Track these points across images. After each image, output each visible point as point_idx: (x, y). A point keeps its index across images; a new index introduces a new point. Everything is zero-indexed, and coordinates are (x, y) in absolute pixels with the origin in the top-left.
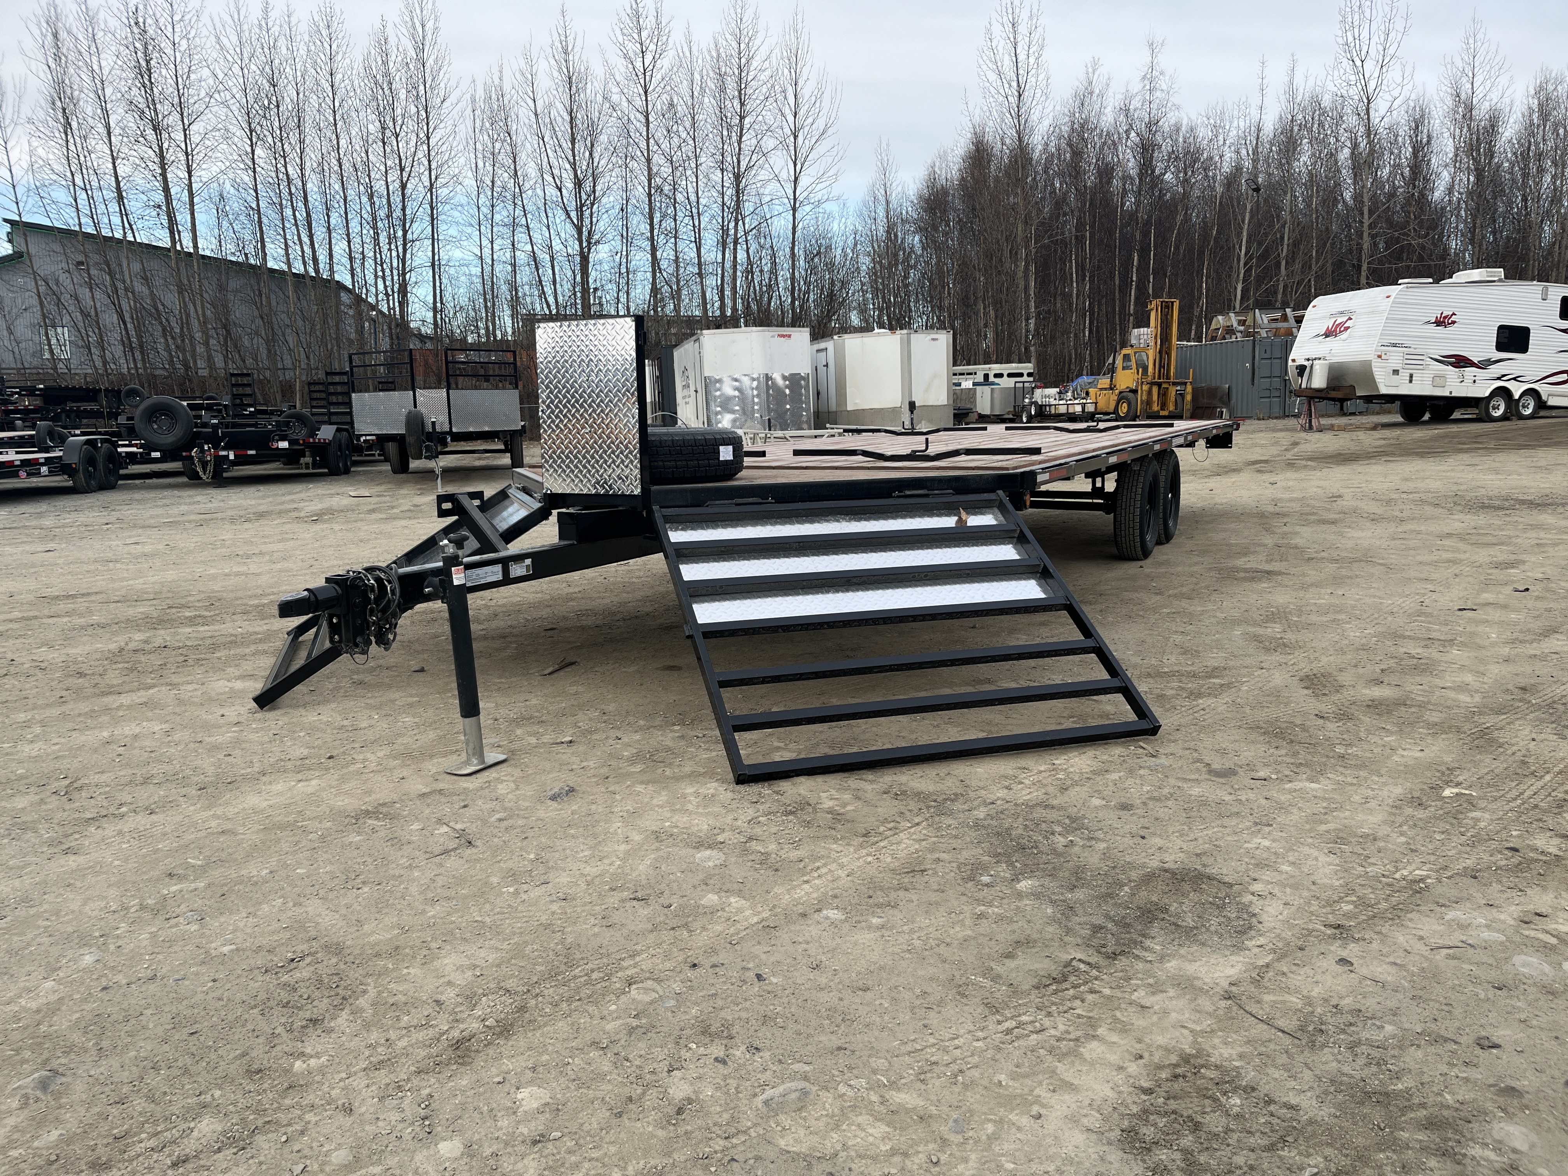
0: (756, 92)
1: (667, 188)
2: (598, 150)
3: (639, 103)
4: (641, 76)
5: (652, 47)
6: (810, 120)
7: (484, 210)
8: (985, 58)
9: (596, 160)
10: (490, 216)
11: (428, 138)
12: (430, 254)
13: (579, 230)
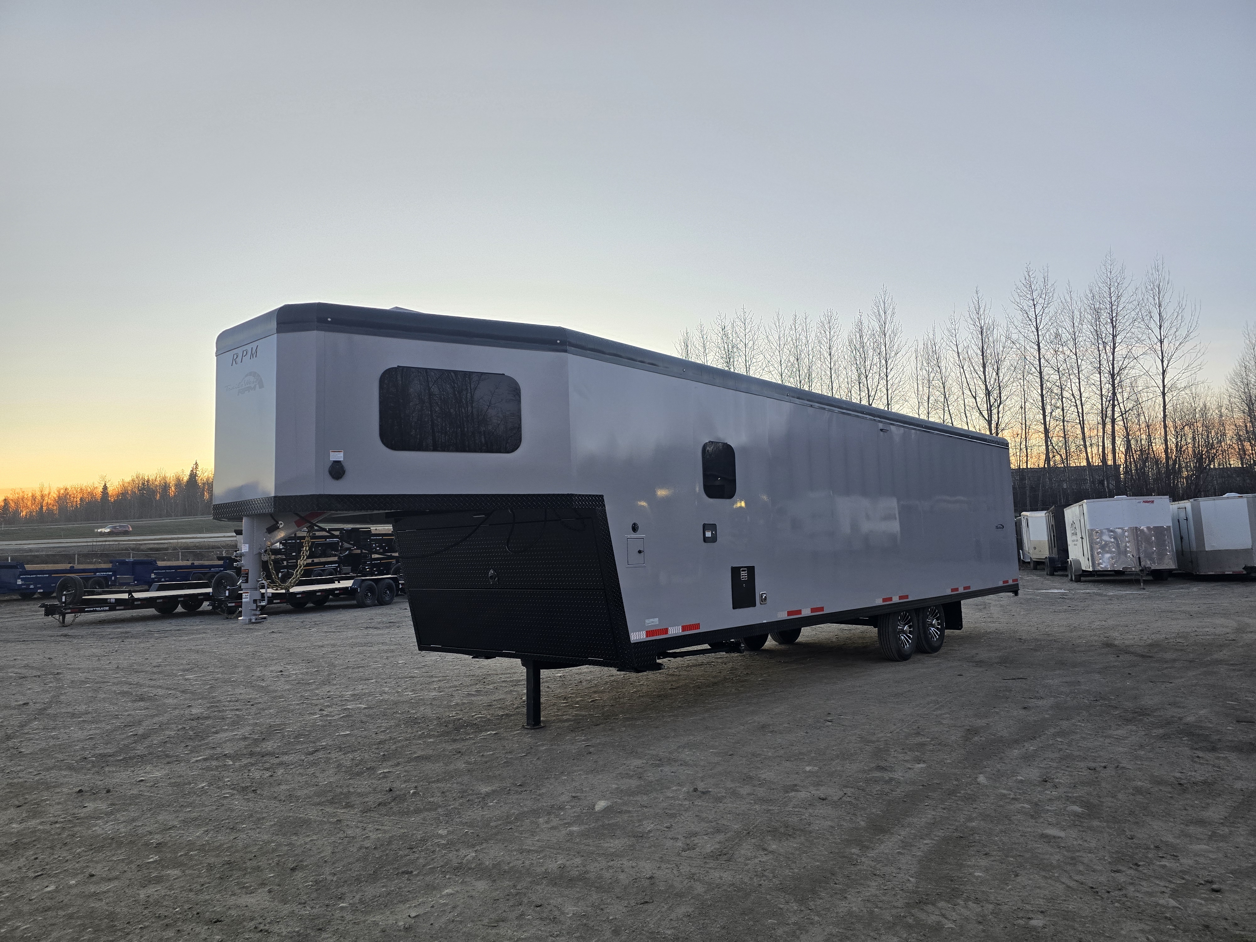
0: (1126, 317)
1: (1055, 389)
2: (1002, 370)
3: (1033, 337)
4: (1034, 320)
5: (1041, 301)
6: (1173, 330)
9: (1001, 378)
11: (887, 376)
13: (990, 423)
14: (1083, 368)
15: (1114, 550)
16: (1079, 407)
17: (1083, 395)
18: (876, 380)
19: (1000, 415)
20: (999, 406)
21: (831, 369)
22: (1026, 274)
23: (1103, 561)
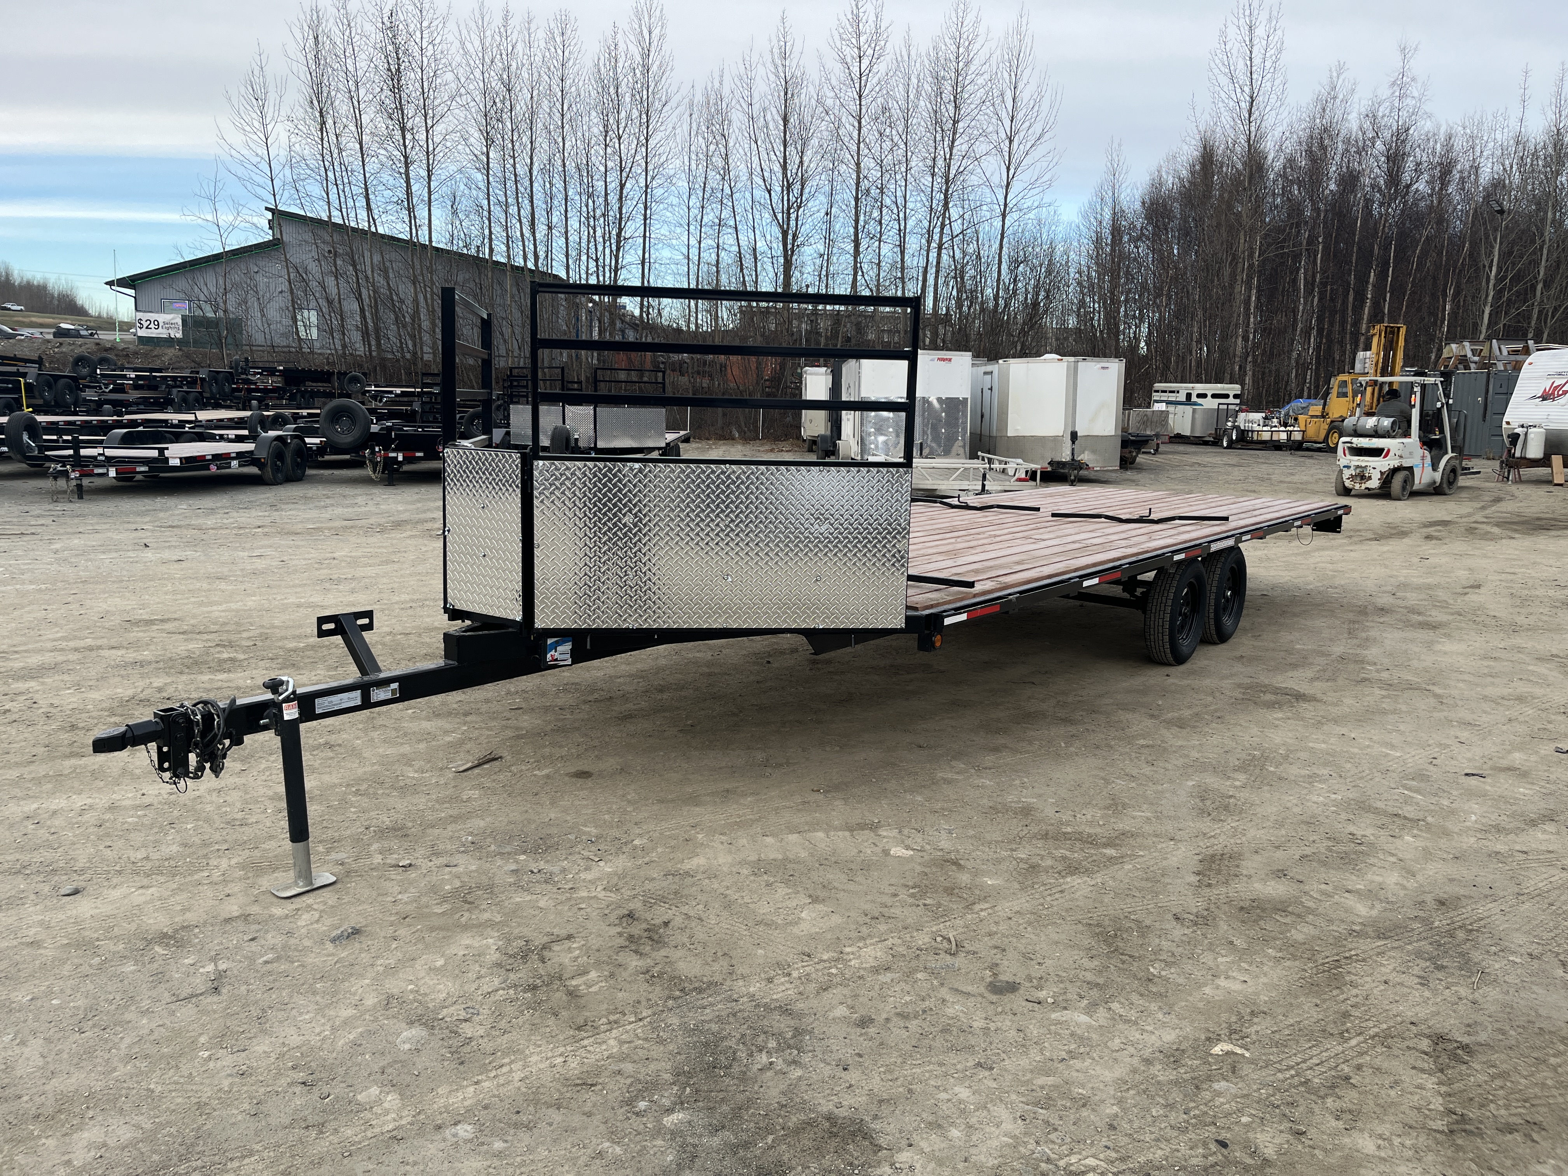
0: (973, 95)
1: (874, 192)
2: (809, 153)
3: (853, 107)
4: (857, 81)
5: (870, 52)
6: (1027, 124)
7: (695, 212)
8: (1217, 61)
9: (805, 165)
10: (699, 217)
11: (647, 141)
12: (640, 253)
14: (913, 164)
15: (891, 430)
16: (902, 223)
19: (800, 223)
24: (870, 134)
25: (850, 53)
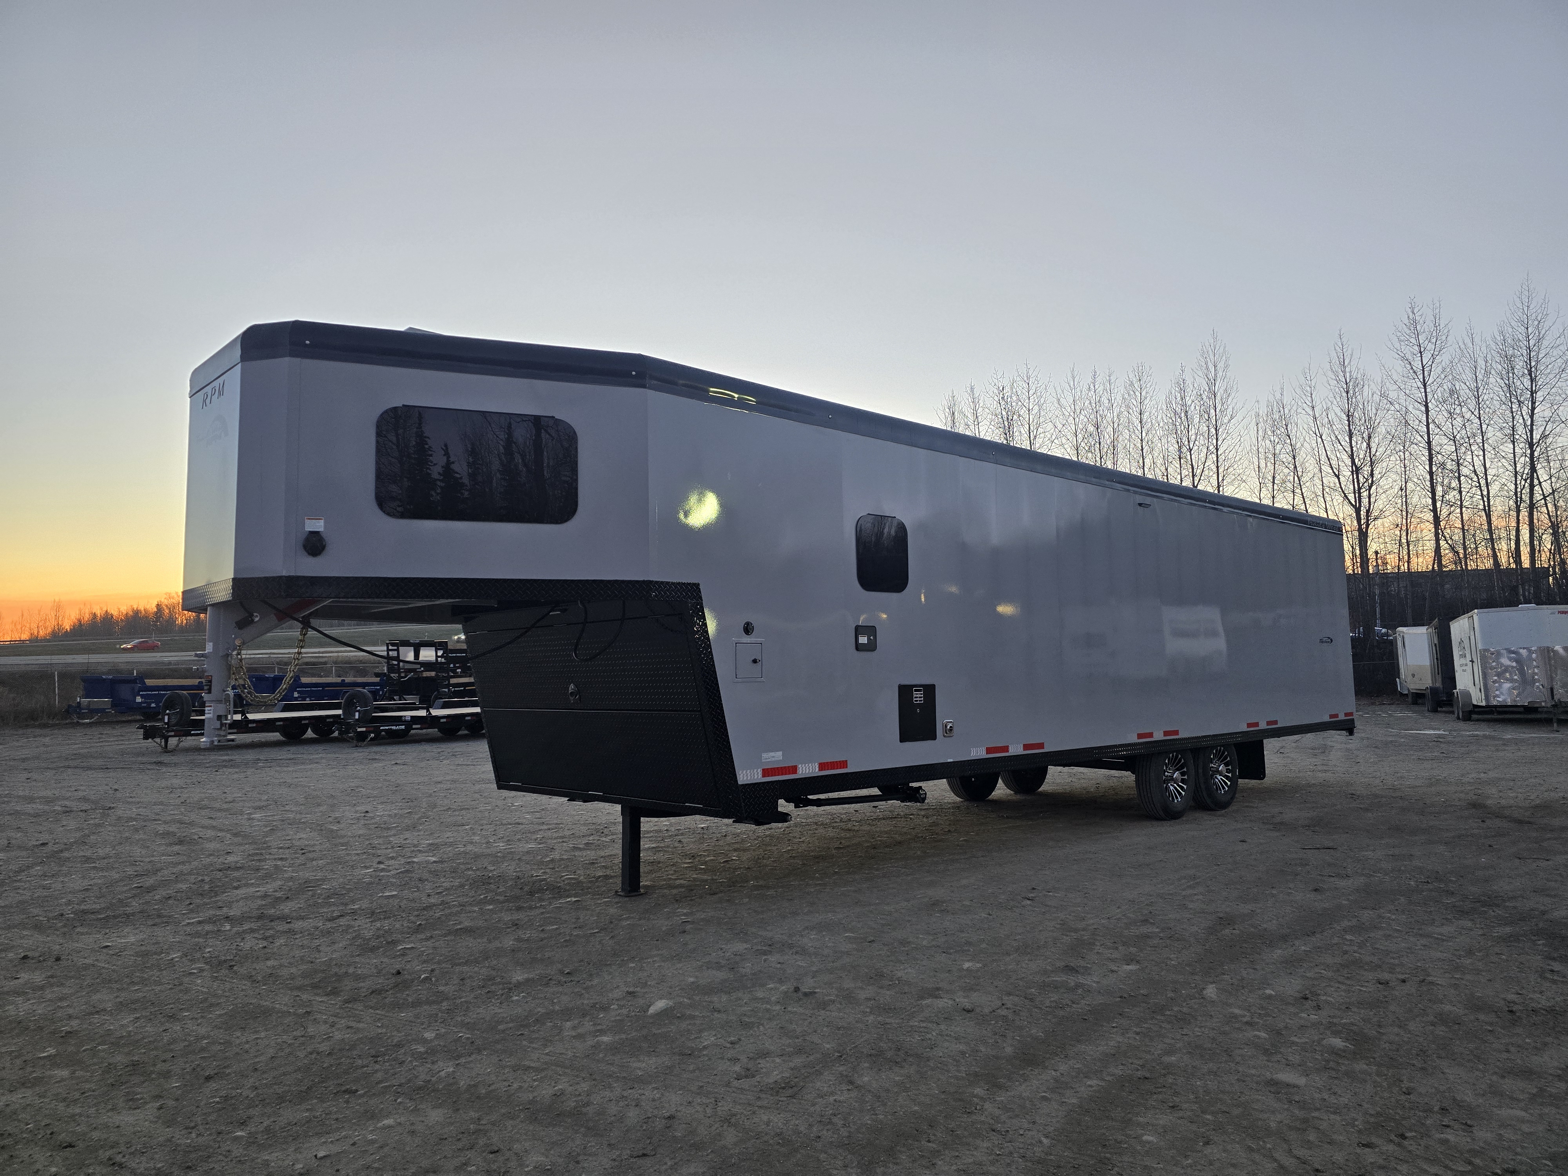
0: (1550, 366)
1: (1450, 465)
2: (1375, 440)
3: (1418, 395)
4: (1420, 373)
5: (1431, 346)
9: (1373, 450)
13: (1358, 511)
14: (1489, 435)
15: (1516, 677)
16: (1484, 488)
17: (1489, 472)
18: (1203, 455)
19: (1372, 500)
20: (1370, 487)
21: (1142, 440)
22: (1409, 311)
23: (1502, 693)
24: (1439, 415)
25: (1410, 351)
